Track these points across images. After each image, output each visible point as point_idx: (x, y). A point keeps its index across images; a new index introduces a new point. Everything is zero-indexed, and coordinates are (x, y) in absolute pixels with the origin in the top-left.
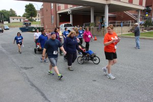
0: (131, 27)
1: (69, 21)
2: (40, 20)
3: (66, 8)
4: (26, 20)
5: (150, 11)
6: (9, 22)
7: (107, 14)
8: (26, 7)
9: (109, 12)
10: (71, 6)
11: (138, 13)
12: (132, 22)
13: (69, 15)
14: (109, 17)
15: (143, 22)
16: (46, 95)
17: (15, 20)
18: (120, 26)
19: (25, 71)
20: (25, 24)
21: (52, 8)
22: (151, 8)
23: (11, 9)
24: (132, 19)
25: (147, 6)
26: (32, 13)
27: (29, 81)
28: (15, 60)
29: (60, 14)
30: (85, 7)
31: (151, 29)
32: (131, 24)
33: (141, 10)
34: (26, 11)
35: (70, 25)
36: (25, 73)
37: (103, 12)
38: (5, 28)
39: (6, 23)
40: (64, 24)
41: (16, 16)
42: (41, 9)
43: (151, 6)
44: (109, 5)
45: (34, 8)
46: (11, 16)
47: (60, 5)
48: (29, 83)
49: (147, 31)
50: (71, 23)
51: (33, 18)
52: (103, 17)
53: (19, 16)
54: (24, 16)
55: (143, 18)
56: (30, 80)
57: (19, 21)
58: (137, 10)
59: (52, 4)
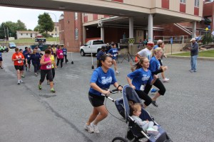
0: (183, 45)
1: (100, 37)
2: (58, 36)
3: (95, 19)
4: (40, 35)
5: (210, 22)
6: (16, 38)
7: (151, 28)
8: (39, 17)
9: (154, 24)
10: (103, 16)
11: (194, 26)
12: (185, 38)
13: (100, 28)
14: (154, 31)
15: (200, 38)
16: (77, 126)
17: (24, 36)
18: (169, 42)
19: (45, 99)
20: (38, 40)
21: (76, 18)
22: (210, 19)
23: (19, 21)
24: (185, 34)
25: (205, 17)
26: (47, 26)
27: (53, 111)
28: (29, 86)
29: (86, 27)
30: (121, 18)
31: (212, 46)
32: (183, 40)
33: (197, 22)
34: (39, 22)
35: (101, 42)
36: (46, 102)
37: (146, 25)
38: (11, 46)
39: (11, 39)
40: (92, 41)
41: (26, 30)
42: (60, 21)
43: (211, 16)
44: (155, 15)
45: (50, 20)
46: (19, 30)
47: (86, 14)
48: (54, 113)
49: (205, 50)
50: (102, 39)
51: (49, 32)
52: (145, 31)
53: (30, 30)
54: (36, 30)
55: (201, 32)
56: (55, 110)
57: (29, 36)
58: (192, 22)
59: (76, 14)
